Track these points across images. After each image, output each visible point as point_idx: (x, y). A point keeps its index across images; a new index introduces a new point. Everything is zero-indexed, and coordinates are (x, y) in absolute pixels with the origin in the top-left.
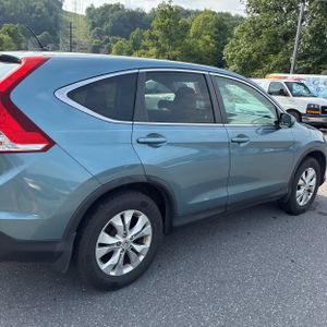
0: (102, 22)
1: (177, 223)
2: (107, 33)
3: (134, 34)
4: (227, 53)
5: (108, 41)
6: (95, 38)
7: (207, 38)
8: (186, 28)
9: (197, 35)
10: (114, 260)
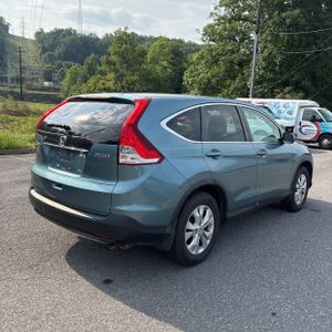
0: (53, 47)
1: (229, 215)
2: (59, 58)
3: (89, 59)
4: (187, 78)
5: (60, 66)
6: (46, 62)
7: (165, 63)
8: (143, 54)
9: (155, 61)
10: (194, 242)
